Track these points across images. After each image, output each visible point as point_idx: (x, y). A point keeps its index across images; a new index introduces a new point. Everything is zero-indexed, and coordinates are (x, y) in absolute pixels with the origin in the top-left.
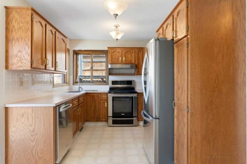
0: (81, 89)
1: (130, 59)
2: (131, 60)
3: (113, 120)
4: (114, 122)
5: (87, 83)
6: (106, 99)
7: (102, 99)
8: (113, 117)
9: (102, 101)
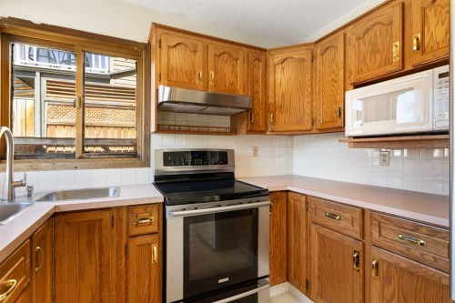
0: (21, 192)
1: (230, 79)
2: (233, 84)
5: (60, 162)
6: (154, 228)
7: (135, 231)
9: (139, 240)
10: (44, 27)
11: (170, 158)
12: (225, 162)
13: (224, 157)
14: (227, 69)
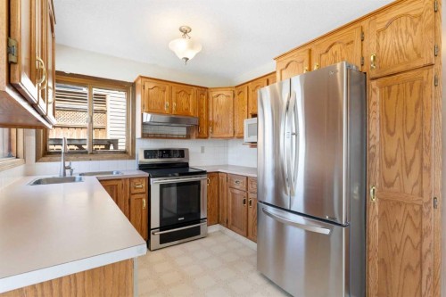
1: (185, 106)
2: (187, 109)
3: (161, 235)
4: (164, 239)
6: (144, 190)
7: (135, 191)
8: (161, 228)
10: (72, 75)
11: (148, 154)
12: (183, 156)
13: (182, 153)
14: (184, 100)
